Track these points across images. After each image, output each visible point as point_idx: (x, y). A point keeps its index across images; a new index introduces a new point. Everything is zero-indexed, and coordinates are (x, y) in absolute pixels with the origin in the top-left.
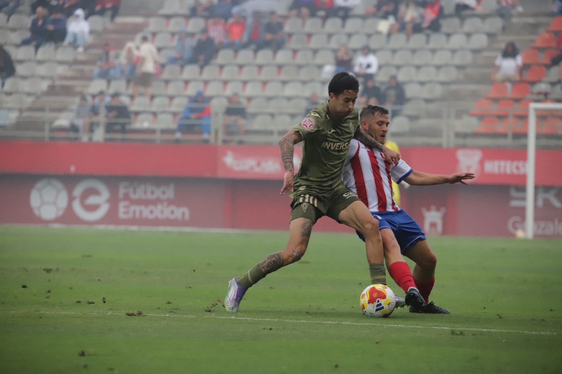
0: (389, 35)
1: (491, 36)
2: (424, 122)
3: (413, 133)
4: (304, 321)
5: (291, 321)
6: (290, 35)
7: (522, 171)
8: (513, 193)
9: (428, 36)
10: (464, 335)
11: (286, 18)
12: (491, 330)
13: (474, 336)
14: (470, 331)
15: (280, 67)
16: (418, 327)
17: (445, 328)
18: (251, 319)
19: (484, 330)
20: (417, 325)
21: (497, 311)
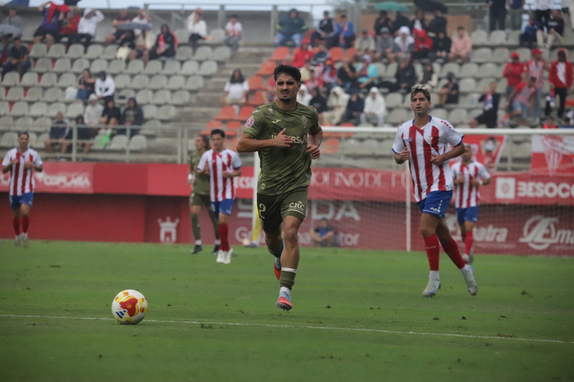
0: (128, 61)
1: (220, 63)
2: (160, 141)
3: (150, 150)
4: (65, 317)
5: (52, 317)
6: (36, 59)
7: (248, 186)
8: (241, 206)
9: (164, 63)
10: (213, 328)
11: (31, 43)
12: (236, 324)
13: (222, 329)
14: (217, 324)
15: (26, 89)
16: (170, 321)
17: (195, 322)
18: (14, 316)
19: (230, 324)
20: (169, 320)
21: (238, 307)
